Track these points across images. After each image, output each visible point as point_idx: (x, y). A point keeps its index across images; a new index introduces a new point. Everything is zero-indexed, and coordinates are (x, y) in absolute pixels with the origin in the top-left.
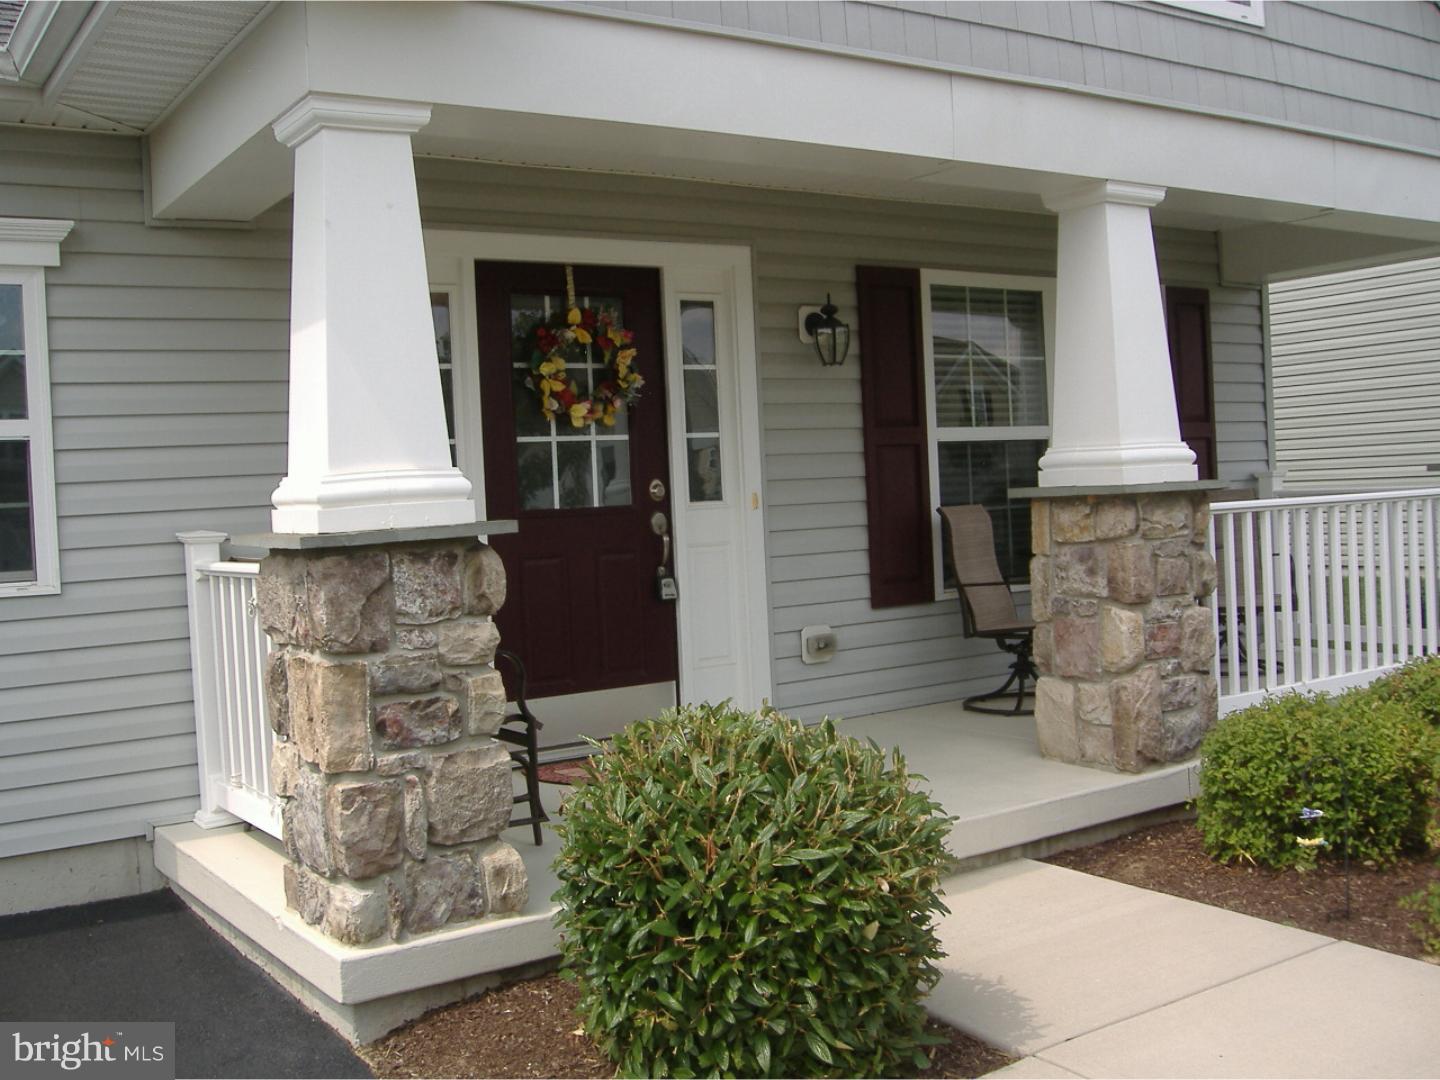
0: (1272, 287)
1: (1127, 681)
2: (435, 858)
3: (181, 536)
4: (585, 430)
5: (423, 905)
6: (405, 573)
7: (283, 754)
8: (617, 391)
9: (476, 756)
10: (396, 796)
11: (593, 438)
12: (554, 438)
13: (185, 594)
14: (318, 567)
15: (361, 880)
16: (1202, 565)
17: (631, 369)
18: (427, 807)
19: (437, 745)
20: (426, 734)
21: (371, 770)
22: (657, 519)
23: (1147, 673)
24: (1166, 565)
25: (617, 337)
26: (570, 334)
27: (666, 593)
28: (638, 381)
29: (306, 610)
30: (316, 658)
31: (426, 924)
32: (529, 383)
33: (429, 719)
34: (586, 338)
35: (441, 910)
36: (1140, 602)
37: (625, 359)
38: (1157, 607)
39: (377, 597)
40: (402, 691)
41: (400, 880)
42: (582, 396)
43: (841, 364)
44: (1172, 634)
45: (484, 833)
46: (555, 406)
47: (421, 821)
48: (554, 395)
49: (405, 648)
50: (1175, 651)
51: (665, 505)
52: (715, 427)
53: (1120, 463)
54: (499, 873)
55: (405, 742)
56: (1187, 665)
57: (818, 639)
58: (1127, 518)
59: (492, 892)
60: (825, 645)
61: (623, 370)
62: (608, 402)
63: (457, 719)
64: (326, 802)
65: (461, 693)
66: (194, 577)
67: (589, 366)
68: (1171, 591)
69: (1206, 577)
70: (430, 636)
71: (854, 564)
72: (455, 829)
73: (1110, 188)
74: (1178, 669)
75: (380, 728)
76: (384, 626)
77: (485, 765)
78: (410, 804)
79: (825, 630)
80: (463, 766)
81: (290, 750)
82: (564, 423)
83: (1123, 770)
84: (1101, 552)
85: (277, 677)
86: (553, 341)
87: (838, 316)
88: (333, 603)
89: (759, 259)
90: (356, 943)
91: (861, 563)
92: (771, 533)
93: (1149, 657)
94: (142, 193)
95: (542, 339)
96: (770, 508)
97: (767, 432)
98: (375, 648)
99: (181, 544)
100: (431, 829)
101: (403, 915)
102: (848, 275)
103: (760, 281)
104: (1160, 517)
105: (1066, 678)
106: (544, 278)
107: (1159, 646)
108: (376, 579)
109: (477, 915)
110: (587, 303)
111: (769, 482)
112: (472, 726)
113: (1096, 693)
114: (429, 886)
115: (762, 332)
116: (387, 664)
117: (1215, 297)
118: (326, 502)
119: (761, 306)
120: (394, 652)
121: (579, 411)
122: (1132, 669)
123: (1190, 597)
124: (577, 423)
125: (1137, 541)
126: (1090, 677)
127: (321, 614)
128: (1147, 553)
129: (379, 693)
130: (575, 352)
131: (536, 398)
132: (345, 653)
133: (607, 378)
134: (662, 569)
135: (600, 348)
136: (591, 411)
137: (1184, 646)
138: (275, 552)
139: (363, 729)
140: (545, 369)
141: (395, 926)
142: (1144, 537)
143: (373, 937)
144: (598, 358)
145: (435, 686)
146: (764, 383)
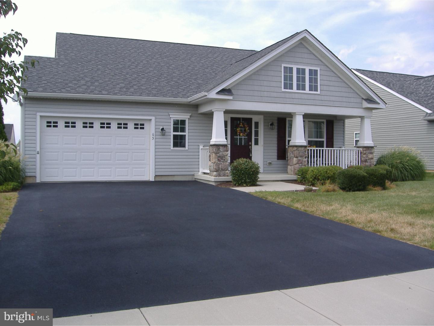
0: (346, 120)
1: (295, 166)
2: (222, 171)
3: (199, 145)
4: (242, 136)
5: (221, 174)
6: (221, 147)
7: (210, 163)
8: (246, 132)
9: (226, 163)
10: (219, 165)
11: (243, 137)
12: (238, 137)
13: (199, 151)
14: (214, 146)
15: (216, 172)
16: (306, 154)
17: (248, 130)
18: (222, 167)
19: (223, 162)
20: (222, 161)
21: (217, 163)
22: (250, 147)
23: (297, 165)
24: (300, 154)
25: (246, 126)
26: (241, 126)
27: (251, 155)
28: (249, 131)
29: (213, 150)
30: (214, 154)
31: (221, 176)
32: (236, 131)
33: (222, 160)
34: (242, 126)
35: (222, 175)
36: (297, 157)
37: (247, 128)
38: (299, 158)
39: (219, 149)
40: (220, 157)
41: (219, 172)
42: (242, 132)
43: (274, 130)
44: (301, 161)
45: (226, 169)
46: (239, 133)
47: (221, 168)
48: (239, 132)
49: (221, 153)
50: (301, 163)
51: (251, 145)
52: (258, 137)
53: (295, 142)
54: (227, 173)
55: (220, 161)
56: (303, 165)
57: (269, 163)
58: (295, 148)
59: (226, 175)
60: (270, 163)
61: (247, 130)
62: (245, 133)
63: (224, 160)
64: (214, 166)
65: (225, 158)
66: (200, 149)
67: (243, 129)
68: (301, 157)
69: (306, 155)
70: (223, 153)
71: (275, 154)
72: (224, 169)
73: (296, 113)
74: (302, 165)
75: (218, 160)
76: (219, 152)
77: (226, 164)
78: (220, 166)
79: (271, 162)
80: (225, 164)
81: (211, 162)
82: (240, 136)
83: (294, 175)
84: (293, 152)
85: (210, 156)
86: (239, 126)
87: (274, 124)
88: (215, 149)
89: (264, 117)
90: (215, 177)
91: (276, 154)
92: (264, 149)
93: (298, 163)
94: (197, 111)
95: (237, 126)
96: (264, 146)
97: (264, 137)
98: (218, 153)
99: (199, 146)
100: (222, 169)
101: (219, 175)
102: (276, 119)
103: (264, 119)
104: (300, 149)
105: (291, 166)
106: (239, 119)
107: (299, 162)
108: (219, 148)
109: (225, 176)
110: (243, 122)
111: (264, 143)
112: (226, 160)
113: (292, 167)
114: (221, 173)
115: (264, 126)
116: (219, 155)
117: (335, 121)
118: (215, 141)
119: (264, 123)
120: (220, 154)
121: (241, 134)
122: (296, 164)
123: (304, 158)
124: (241, 135)
125: (297, 151)
126: (292, 166)
127: (214, 150)
128: (298, 152)
129: (218, 157)
130: (241, 127)
131: (236, 132)
132: (216, 153)
133: (245, 130)
134: (250, 153)
135: (244, 127)
136: (243, 134)
137: (303, 163)
138: (210, 145)
139: (217, 160)
140: (238, 129)
141: (218, 176)
142: (298, 150)
143: (216, 177)
144: (244, 128)
145: (223, 157)
146: (264, 132)
